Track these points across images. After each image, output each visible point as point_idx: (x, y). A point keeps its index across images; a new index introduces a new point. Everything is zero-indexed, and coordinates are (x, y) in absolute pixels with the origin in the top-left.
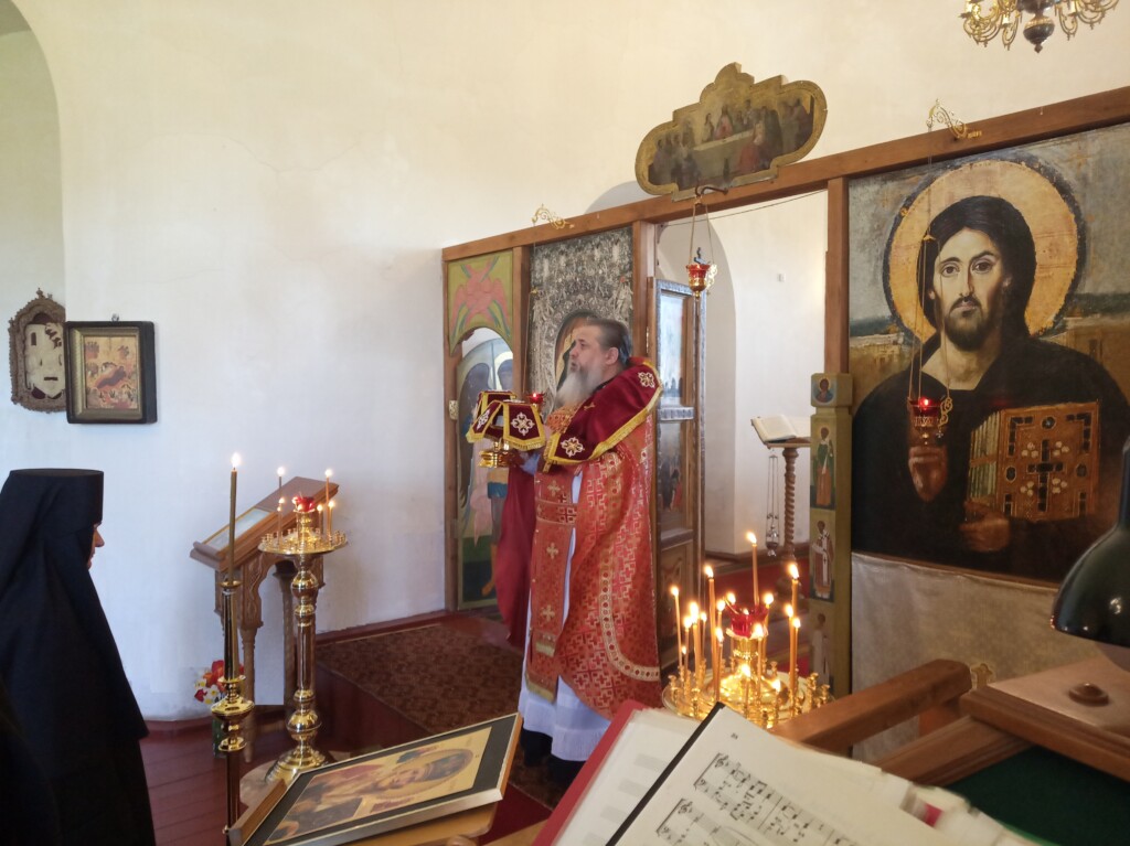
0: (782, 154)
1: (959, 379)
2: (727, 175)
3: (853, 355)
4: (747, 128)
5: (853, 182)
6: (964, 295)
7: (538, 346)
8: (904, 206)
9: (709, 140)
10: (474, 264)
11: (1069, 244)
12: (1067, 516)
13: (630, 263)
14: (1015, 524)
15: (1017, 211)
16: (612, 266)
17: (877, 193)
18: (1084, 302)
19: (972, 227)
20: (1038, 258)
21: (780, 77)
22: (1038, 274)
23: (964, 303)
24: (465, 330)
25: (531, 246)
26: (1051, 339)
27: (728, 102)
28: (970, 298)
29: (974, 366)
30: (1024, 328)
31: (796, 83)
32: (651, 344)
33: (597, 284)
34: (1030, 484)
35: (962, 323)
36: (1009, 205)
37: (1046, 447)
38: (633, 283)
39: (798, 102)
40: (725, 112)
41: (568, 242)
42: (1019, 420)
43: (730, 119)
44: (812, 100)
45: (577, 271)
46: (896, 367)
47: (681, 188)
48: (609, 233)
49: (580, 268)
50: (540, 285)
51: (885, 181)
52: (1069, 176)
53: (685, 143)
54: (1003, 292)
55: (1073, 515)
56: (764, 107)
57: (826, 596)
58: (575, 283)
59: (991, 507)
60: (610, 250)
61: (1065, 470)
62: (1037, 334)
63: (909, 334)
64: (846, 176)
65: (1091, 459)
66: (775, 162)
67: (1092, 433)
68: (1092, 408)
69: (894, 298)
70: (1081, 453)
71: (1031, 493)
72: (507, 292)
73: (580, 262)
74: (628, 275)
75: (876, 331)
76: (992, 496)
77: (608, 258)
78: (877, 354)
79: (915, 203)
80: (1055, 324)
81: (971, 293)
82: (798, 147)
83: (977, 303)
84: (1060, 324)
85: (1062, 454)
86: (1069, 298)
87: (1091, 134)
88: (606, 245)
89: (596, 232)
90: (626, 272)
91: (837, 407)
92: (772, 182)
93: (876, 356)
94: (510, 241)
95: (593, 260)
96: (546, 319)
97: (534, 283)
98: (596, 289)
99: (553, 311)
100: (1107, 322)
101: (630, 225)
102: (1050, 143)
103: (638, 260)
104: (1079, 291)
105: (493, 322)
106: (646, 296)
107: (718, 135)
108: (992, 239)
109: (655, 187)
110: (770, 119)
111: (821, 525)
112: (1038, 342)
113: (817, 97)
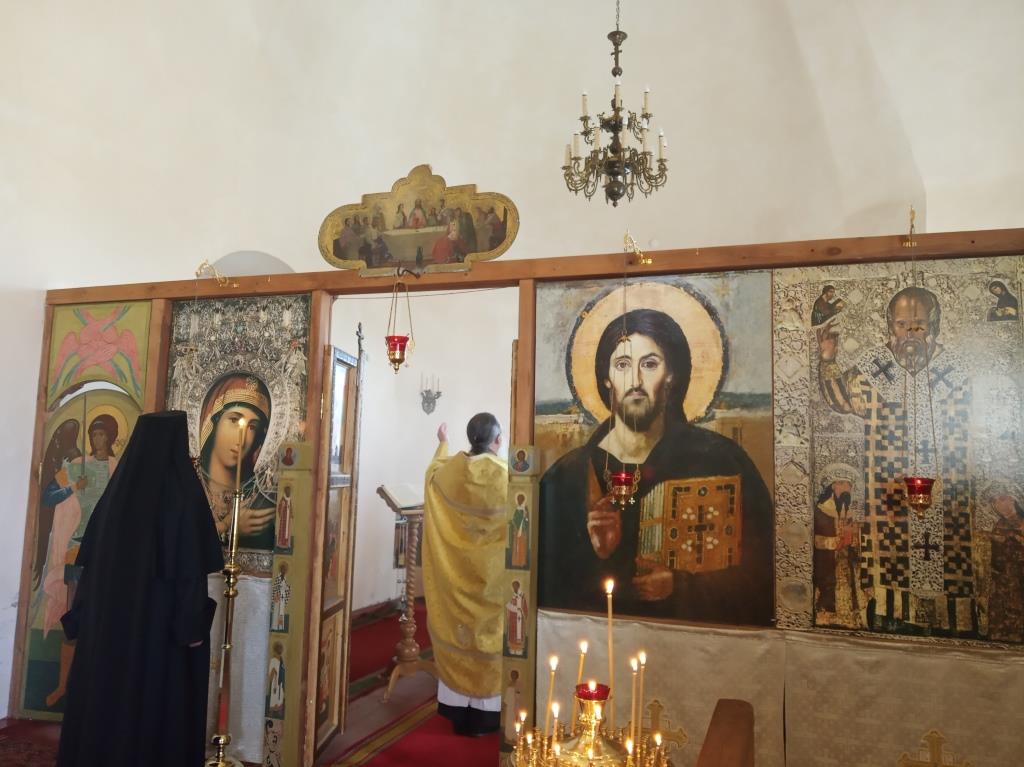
0: (476, 252)
1: (631, 455)
2: (420, 261)
3: (538, 431)
4: (440, 223)
5: (539, 285)
6: (635, 386)
7: (177, 404)
8: (585, 310)
9: (400, 228)
10: (94, 311)
11: (717, 354)
12: (718, 568)
13: (305, 329)
14: (676, 574)
15: (677, 327)
16: (282, 330)
17: (562, 295)
18: (728, 399)
19: (641, 333)
20: (694, 361)
21: (474, 185)
22: (693, 374)
23: (635, 393)
24: (72, 382)
25: (177, 300)
26: (704, 425)
27: (422, 197)
28: (640, 389)
29: (643, 444)
30: (683, 416)
31: (490, 194)
32: (325, 410)
33: (261, 346)
34: (690, 542)
35: (632, 409)
36: (671, 319)
37: (701, 511)
38: (306, 349)
39: (492, 210)
40: (418, 205)
41: (226, 300)
42: (680, 489)
43: (424, 212)
44: (505, 211)
45: (235, 330)
46: (577, 442)
47: (370, 265)
48: (280, 298)
49: (240, 329)
50: (185, 341)
51: (569, 287)
52: (716, 303)
53: (374, 226)
54: (666, 387)
55: (723, 567)
56: (459, 209)
57: (520, 653)
58: (233, 343)
59: (658, 562)
60: (280, 314)
61: (716, 530)
62: (693, 422)
63: (588, 415)
64: (536, 278)
65: (735, 521)
66: (470, 257)
67: (735, 500)
68: (735, 480)
69: (575, 384)
70: (728, 517)
71: (690, 549)
72: (141, 345)
73: (241, 322)
74: (302, 340)
75: (559, 412)
76: (660, 553)
77: (276, 321)
78: (560, 430)
79: (594, 308)
80: (706, 414)
81: (640, 386)
82: (493, 246)
83: (645, 393)
84: (709, 415)
85: (714, 517)
86: (717, 394)
87: (731, 274)
88: (274, 308)
89: (264, 295)
90: (300, 338)
91: (532, 476)
92: (466, 274)
93: (558, 432)
94: (148, 292)
95: (258, 322)
96: (190, 377)
97: (176, 338)
98: (260, 351)
99: (201, 369)
100: (745, 414)
101: (307, 293)
102: (702, 276)
103: (316, 328)
104: (724, 390)
105: (117, 376)
106: (324, 361)
107: (411, 224)
108: (658, 344)
109: (341, 261)
110: (464, 220)
111: (516, 585)
112: (694, 427)
113: (510, 209)
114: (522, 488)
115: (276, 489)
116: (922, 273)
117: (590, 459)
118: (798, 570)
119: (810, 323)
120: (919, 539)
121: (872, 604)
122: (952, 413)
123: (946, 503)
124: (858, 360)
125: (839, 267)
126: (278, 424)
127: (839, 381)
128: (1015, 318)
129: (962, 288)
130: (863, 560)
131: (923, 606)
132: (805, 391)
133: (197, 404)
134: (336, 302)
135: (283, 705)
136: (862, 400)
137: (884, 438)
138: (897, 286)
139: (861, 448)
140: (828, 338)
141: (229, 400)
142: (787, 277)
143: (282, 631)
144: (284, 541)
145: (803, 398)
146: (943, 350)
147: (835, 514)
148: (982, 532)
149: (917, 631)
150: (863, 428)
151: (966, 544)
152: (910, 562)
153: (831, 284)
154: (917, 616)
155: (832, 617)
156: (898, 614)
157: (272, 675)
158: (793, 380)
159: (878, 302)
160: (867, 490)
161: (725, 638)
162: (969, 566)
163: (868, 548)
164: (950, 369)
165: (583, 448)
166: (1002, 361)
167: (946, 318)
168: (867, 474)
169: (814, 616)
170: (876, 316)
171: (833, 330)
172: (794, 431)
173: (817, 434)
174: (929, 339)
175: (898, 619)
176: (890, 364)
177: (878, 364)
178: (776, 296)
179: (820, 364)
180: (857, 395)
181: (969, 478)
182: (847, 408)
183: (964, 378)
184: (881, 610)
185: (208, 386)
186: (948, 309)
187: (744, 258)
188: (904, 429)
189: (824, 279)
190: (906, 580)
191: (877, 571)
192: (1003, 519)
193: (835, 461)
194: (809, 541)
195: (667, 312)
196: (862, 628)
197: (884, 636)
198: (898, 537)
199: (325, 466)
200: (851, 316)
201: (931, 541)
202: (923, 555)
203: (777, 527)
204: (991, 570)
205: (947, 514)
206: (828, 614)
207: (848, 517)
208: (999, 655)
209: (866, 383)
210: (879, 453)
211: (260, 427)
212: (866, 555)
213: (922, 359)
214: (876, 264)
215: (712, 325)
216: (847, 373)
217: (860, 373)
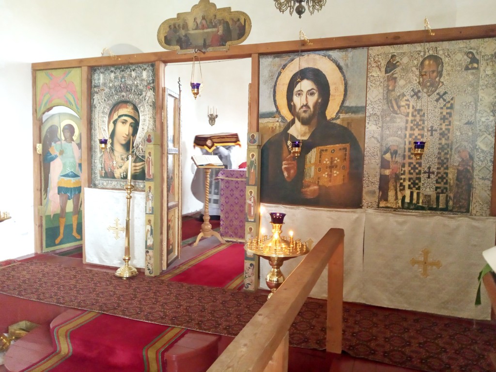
0: (231, 40)
1: (302, 136)
2: (205, 46)
3: (260, 126)
4: (214, 27)
5: (261, 57)
6: (304, 104)
7: (97, 116)
8: (282, 68)
9: (196, 29)
10: (54, 72)
11: (342, 88)
12: (338, 184)
13: (153, 80)
14: (320, 187)
15: (324, 74)
16: (142, 80)
17: (272, 62)
18: (346, 109)
19: (308, 79)
20: (331, 92)
21: (230, 8)
22: (331, 98)
23: (304, 107)
24: (48, 107)
25: (93, 67)
26: (334, 121)
28: (307, 106)
29: (307, 131)
30: (326, 117)
31: (237, 12)
32: (164, 118)
33: (133, 88)
34: (326, 173)
35: (303, 115)
36: (322, 72)
38: (154, 89)
39: (239, 20)
40: (204, 18)
41: (116, 66)
42: (323, 150)
43: (206, 21)
44: (245, 20)
45: (121, 81)
46: (278, 131)
47: (182, 48)
48: (141, 65)
49: (123, 80)
50: (98, 86)
51: (275, 57)
52: (342, 64)
53: (183, 29)
54: (318, 104)
55: (340, 183)
56: (223, 19)
57: (253, 220)
58: (120, 87)
59: (313, 182)
60: (141, 73)
61: (338, 168)
63: (283, 118)
64: (260, 53)
65: (347, 163)
66: (228, 43)
67: (347, 154)
68: (347, 146)
69: (277, 104)
70: (343, 162)
71: (326, 176)
72: (78, 89)
73: (123, 77)
74: (152, 85)
75: (270, 117)
76: (313, 178)
77: (139, 76)
78: (270, 125)
79: (286, 68)
80: (336, 116)
81: (307, 104)
82: (239, 38)
83: (309, 107)
84: (338, 117)
85: (337, 162)
86: (341, 107)
87: (350, 50)
88: (138, 70)
89: (132, 64)
90: (151, 84)
91: (258, 146)
92: (227, 52)
93: (270, 126)
94: (78, 64)
95: (131, 77)
96: (101, 103)
97: (94, 85)
98: (133, 90)
99: (106, 100)
100: (353, 116)
101: (153, 62)
102: (336, 51)
103: (158, 79)
104: (344, 105)
105: (68, 104)
106: (162, 95)
107: (200, 28)
108: (315, 84)
109: (168, 46)
110: (225, 25)
111: (251, 192)
112: (330, 122)
113: (247, 19)
114: (253, 151)
115: (145, 154)
116: (436, 48)
117: (284, 138)
118: (373, 184)
119: (384, 72)
120: (426, 169)
121: (404, 198)
122: (445, 113)
123: (439, 153)
124: (405, 90)
125: (399, 46)
126: (143, 124)
127: (396, 100)
128: (477, 68)
129: (454, 55)
130: (401, 179)
131: (425, 198)
132: (380, 104)
133: (105, 116)
134: (167, 67)
135: (153, 244)
136: (406, 108)
137: (414, 125)
138: (424, 55)
139: (404, 131)
140: (392, 80)
141: (119, 114)
142: (375, 51)
143: (151, 214)
144: (150, 176)
145: (380, 108)
146: (443, 84)
147: (390, 160)
148: (453, 166)
149: (422, 208)
150: (405, 121)
151: (446, 171)
152: (422, 180)
153: (395, 54)
154: (423, 202)
155: (386, 203)
156: (415, 201)
157: (147, 232)
158: (375, 100)
159: (415, 62)
160: (405, 149)
161: (340, 213)
162: (447, 181)
163: (404, 174)
164: (445, 93)
165: (280, 133)
166: (469, 89)
167: (446, 69)
168: (405, 142)
169: (379, 203)
170: (414, 69)
171: (395, 76)
172: (375, 123)
173: (385, 124)
174: (437, 79)
175: (415, 204)
176: (419, 91)
177: (414, 92)
178: (369, 60)
179: (387, 92)
180: (403, 106)
181: (450, 142)
182: (398, 112)
183: (452, 97)
184: (407, 200)
185: (110, 107)
186: (447, 65)
187: (356, 42)
188: (423, 121)
189: (391, 51)
190: (419, 187)
191: (407, 184)
192: (463, 160)
193: (392, 136)
194: (378, 171)
195: (319, 69)
196: (399, 208)
197: (408, 211)
198: (417, 168)
199: (165, 143)
200: (403, 69)
201: (431, 170)
202: (427, 176)
203: (365, 166)
204: (456, 182)
205: (439, 158)
206: (384, 202)
207: (396, 160)
208: (455, 217)
209: (407, 100)
210: (412, 132)
211: (135, 126)
212: (403, 177)
213: (433, 89)
214: (416, 44)
215: (340, 75)
216: (399, 95)
217: (405, 96)
